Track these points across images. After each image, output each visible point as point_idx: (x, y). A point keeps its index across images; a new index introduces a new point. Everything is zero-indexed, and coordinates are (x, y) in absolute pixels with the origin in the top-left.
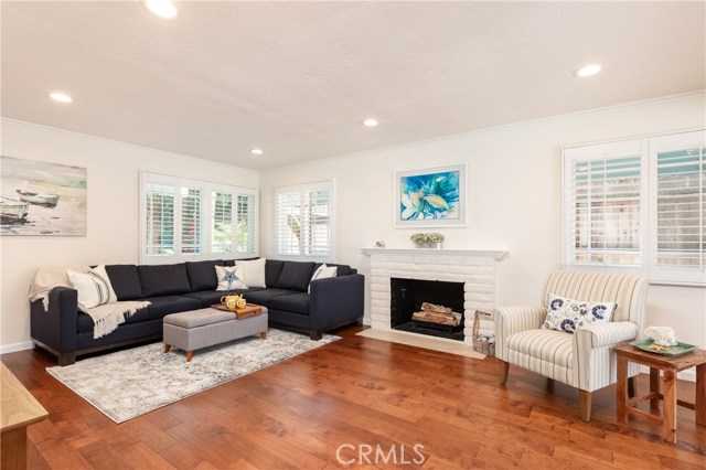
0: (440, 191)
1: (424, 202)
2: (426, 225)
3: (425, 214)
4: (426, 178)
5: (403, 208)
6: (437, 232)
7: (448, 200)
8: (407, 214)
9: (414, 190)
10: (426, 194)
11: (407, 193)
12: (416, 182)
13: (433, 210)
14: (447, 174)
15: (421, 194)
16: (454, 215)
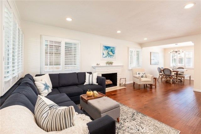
0: (111, 51)
1: (108, 53)
2: (109, 59)
3: (108, 56)
4: (109, 47)
5: (103, 54)
6: (111, 61)
7: (113, 53)
8: (104, 56)
9: (106, 50)
10: (109, 51)
11: (104, 50)
12: (107, 48)
13: (110, 56)
14: (113, 47)
15: (108, 51)
16: (114, 57)
